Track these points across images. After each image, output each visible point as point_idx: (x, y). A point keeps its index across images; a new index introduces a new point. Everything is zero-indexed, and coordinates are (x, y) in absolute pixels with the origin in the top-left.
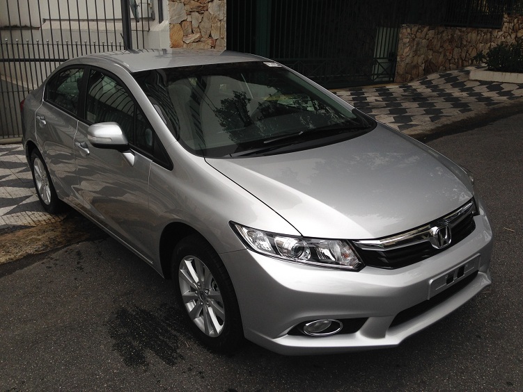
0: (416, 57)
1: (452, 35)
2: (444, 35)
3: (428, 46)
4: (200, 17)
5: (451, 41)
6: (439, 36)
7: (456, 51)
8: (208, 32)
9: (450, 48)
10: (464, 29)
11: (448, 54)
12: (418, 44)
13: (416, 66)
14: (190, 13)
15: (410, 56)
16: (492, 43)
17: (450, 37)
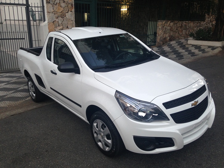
0: (165, 35)
1: (182, 25)
3: (170, 29)
4: (62, 19)
5: (181, 27)
6: (176, 25)
7: (184, 31)
8: (66, 26)
9: (181, 30)
10: (187, 22)
11: (180, 33)
12: (166, 28)
13: (165, 39)
14: (57, 18)
15: (162, 34)
16: (201, 27)
17: (180, 25)
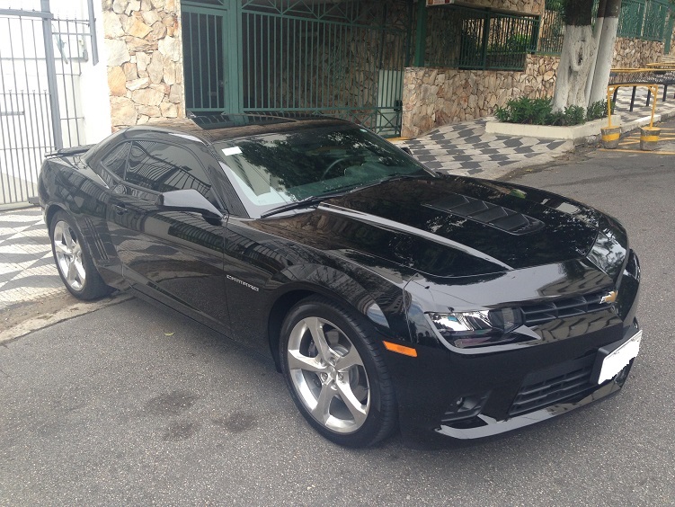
0: (424, 107)
1: (467, 81)
2: (456, 79)
3: (438, 94)
4: (148, 58)
5: (465, 86)
6: (451, 81)
7: (472, 98)
8: (160, 77)
9: (464, 94)
10: (480, 72)
11: (462, 102)
12: (426, 90)
13: (425, 118)
14: (134, 53)
15: (418, 105)
16: (515, 89)
17: (464, 82)
